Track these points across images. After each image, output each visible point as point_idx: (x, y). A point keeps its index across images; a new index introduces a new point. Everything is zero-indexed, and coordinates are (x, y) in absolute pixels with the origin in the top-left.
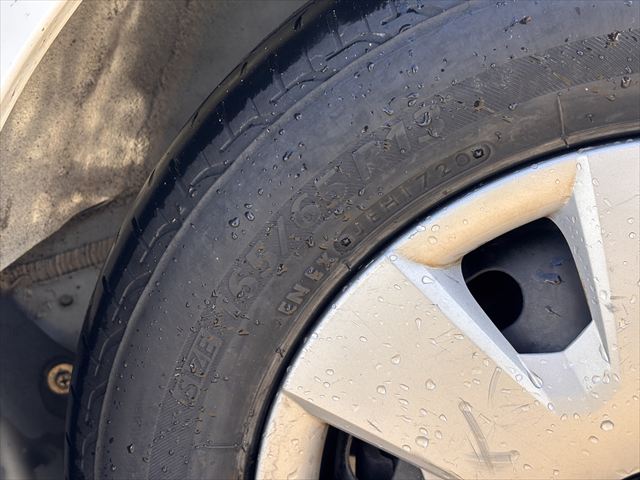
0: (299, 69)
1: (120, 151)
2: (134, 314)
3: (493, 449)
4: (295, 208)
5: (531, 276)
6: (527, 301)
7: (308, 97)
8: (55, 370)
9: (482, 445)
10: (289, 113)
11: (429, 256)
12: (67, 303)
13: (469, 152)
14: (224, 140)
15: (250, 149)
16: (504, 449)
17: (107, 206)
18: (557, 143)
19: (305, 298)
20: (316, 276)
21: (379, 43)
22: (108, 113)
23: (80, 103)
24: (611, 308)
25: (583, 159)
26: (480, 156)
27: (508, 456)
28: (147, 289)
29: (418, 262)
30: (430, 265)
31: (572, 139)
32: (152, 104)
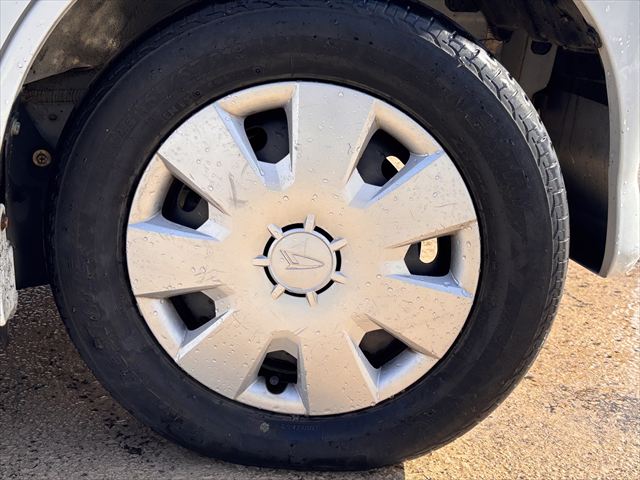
0: (195, 17)
1: (105, 42)
2: (101, 101)
3: (238, 198)
4: (180, 72)
5: (271, 132)
6: (268, 142)
7: (196, 28)
8: (38, 152)
9: (234, 195)
10: (187, 32)
11: (230, 109)
12: (53, 118)
13: (254, 69)
14: (158, 37)
15: (167, 43)
16: (243, 199)
17: (89, 71)
18: (289, 76)
19: (176, 113)
20: (183, 105)
21: (228, 14)
22: (104, 21)
23: (92, 11)
24: (296, 148)
25: (297, 85)
26: (258, 72)
27: (243, 202)
28: (109, 92)
29: (226, 110)
30: (231, 113)
31: (295, 76)
32: (126, 26)
